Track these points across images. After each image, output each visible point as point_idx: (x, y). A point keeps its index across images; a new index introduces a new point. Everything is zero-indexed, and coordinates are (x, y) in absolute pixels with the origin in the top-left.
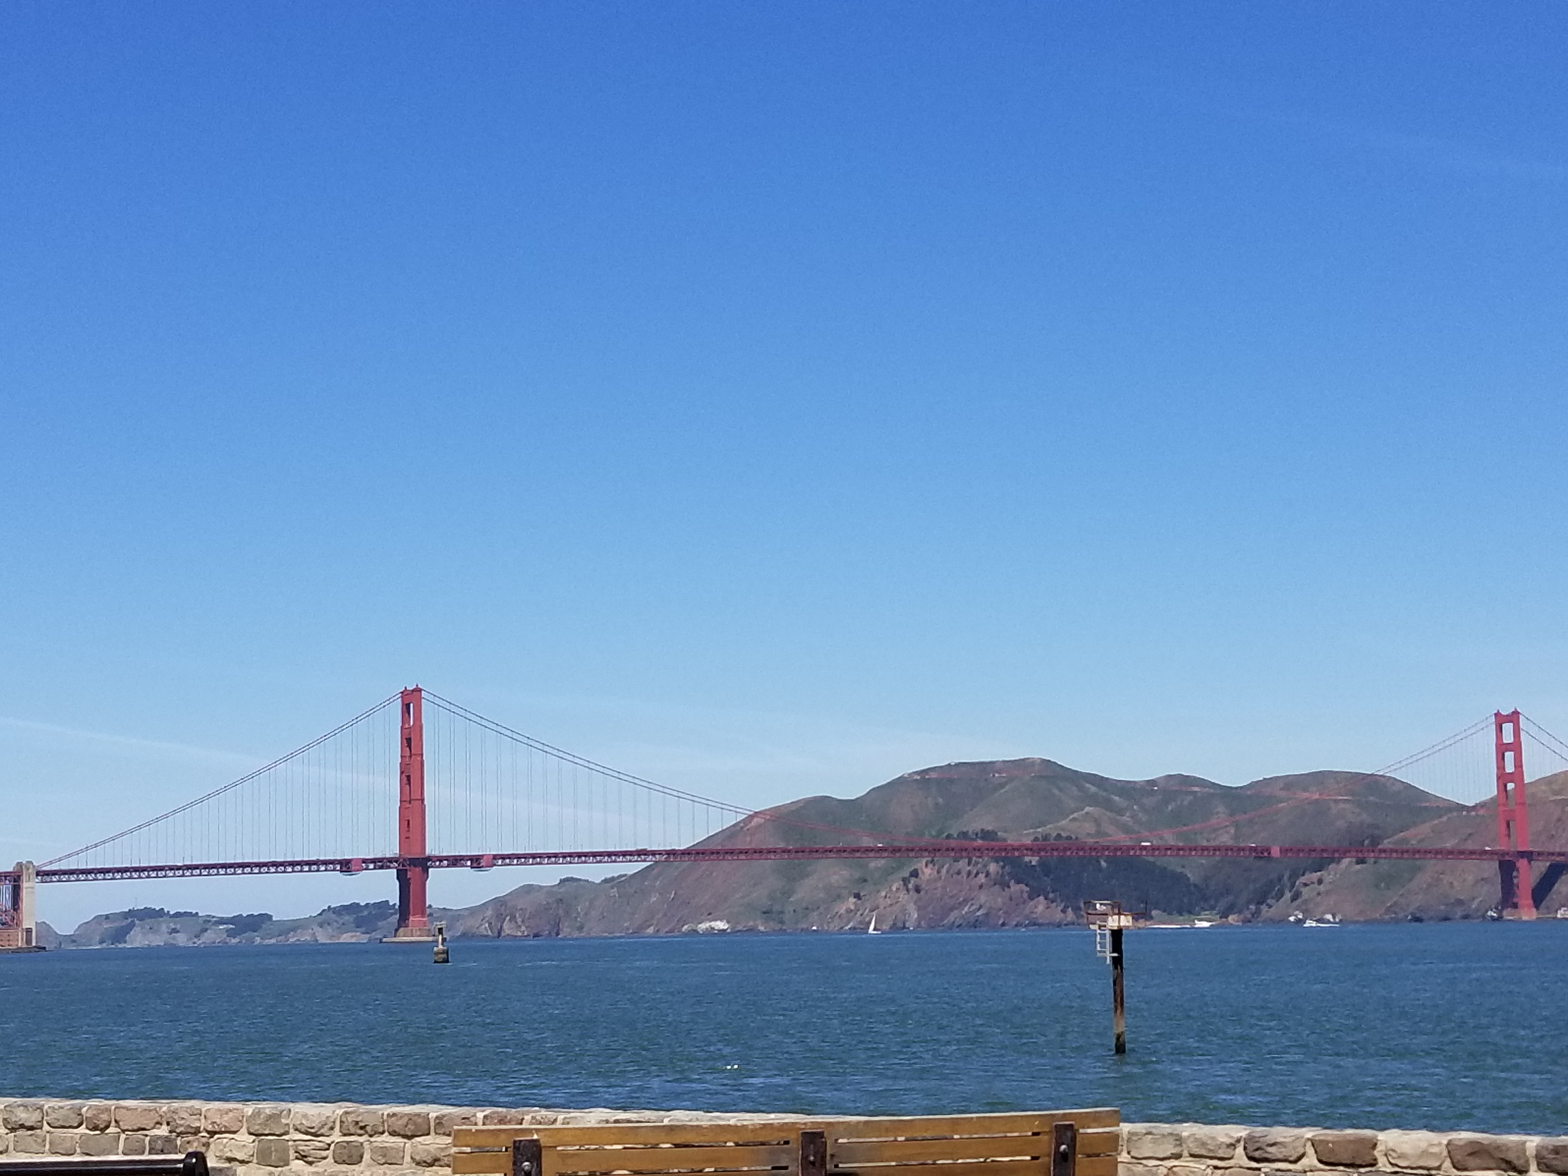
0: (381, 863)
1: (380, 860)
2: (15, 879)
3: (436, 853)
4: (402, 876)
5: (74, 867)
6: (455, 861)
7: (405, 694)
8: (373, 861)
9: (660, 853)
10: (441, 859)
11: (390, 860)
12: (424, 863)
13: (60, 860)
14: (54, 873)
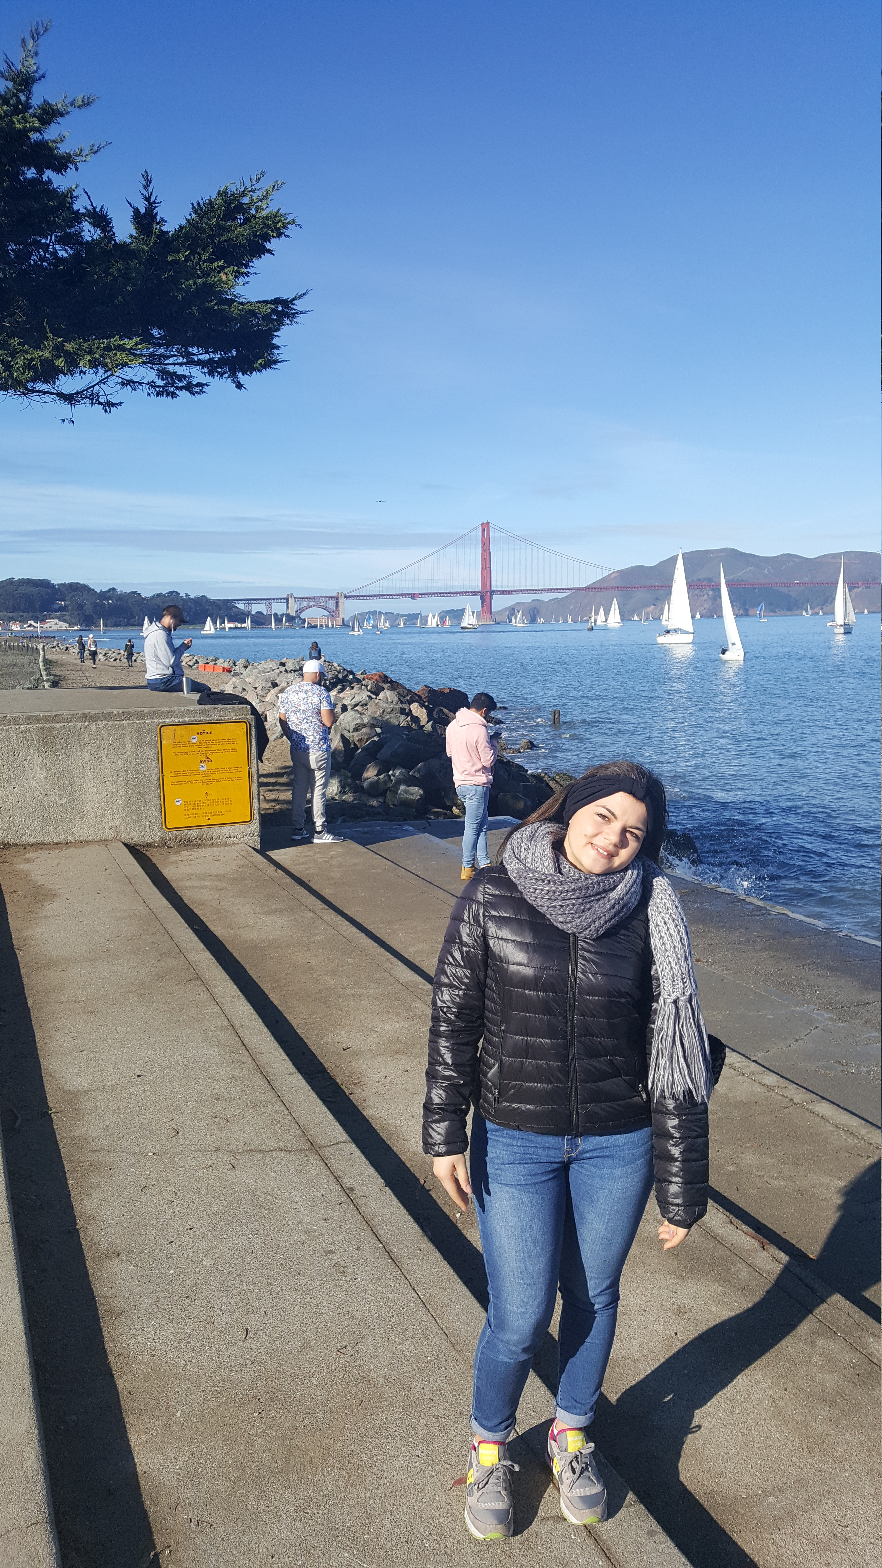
0: (474, 593)
1: (474, 592)
2: (337, 599)
3: (495, 589)
4: (482, 598)
5: (358, 594)
6: (503, 592)
7: (483, 524)
8: (471, 592)
9: (575, 589)
10: (497, 591)
11: (478, 592)
12: (492, 593)
13: (353, 591)
14: (351, 596)
